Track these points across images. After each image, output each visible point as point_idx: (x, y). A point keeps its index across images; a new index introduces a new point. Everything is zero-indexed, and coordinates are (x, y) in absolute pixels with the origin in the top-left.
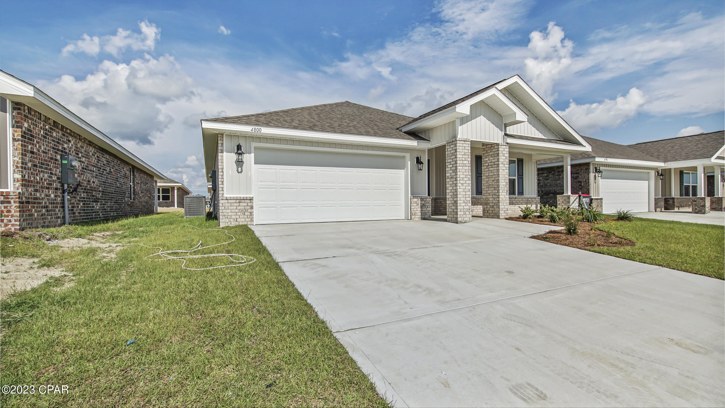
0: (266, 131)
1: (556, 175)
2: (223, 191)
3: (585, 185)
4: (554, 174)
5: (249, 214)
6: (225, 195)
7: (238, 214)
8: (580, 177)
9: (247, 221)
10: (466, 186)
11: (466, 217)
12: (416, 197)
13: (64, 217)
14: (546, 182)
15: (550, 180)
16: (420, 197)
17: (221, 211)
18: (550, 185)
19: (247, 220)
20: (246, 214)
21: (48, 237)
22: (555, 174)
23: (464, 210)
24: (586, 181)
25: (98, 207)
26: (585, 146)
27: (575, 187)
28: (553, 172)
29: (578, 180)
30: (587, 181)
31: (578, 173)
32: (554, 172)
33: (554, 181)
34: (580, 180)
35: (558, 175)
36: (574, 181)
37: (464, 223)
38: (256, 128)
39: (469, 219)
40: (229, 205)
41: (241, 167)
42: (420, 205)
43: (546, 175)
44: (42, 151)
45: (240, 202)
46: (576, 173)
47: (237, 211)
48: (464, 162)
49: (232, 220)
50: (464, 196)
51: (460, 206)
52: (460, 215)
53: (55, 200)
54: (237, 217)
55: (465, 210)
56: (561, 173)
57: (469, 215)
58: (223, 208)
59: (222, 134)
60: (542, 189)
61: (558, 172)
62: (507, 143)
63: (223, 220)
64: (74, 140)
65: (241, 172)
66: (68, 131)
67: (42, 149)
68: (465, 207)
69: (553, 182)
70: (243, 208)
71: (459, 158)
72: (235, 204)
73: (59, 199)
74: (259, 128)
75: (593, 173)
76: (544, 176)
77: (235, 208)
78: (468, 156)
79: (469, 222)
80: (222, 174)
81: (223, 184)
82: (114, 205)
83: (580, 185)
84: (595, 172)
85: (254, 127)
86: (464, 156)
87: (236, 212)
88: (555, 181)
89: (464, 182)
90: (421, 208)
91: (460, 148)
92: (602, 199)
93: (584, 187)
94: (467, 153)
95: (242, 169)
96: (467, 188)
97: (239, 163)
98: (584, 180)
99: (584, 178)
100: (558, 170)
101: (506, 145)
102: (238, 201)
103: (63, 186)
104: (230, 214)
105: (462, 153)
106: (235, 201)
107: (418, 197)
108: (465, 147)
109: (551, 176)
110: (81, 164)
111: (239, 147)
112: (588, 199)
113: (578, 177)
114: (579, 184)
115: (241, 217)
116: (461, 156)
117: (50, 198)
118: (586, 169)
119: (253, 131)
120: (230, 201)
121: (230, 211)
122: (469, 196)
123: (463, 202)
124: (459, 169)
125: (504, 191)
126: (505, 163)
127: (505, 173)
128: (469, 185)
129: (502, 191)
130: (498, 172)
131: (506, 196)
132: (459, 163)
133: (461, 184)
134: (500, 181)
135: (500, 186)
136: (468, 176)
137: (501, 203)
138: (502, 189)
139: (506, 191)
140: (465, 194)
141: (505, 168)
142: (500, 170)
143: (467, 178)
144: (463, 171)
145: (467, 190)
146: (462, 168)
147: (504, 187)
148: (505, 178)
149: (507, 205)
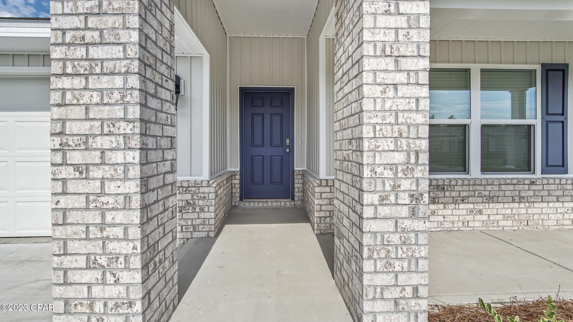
122: (126, 230)
123: (83, 264)
124: (64, 91)
125: (392, 198)
126: (403, 51)
127: (402, 104)
128: (126, 172)
129: (382, 199)
130: (360, 98)
131: (408, 223)
132: (64, 60)
133: (77, 167)
134: (366, 144)
135: (367, 173)
136: (123, 124)
137: (370, 258)
138: (379, 188)
139: (405, 198)
140: (98, 220)
141: (401, 77)
142: (366, 90)
143: (110, 134)
144: (86, 99)
145: (111, 200)
146: (79, 83)
147: (395, 178)
148: (404, 128)
149: (417, 272)
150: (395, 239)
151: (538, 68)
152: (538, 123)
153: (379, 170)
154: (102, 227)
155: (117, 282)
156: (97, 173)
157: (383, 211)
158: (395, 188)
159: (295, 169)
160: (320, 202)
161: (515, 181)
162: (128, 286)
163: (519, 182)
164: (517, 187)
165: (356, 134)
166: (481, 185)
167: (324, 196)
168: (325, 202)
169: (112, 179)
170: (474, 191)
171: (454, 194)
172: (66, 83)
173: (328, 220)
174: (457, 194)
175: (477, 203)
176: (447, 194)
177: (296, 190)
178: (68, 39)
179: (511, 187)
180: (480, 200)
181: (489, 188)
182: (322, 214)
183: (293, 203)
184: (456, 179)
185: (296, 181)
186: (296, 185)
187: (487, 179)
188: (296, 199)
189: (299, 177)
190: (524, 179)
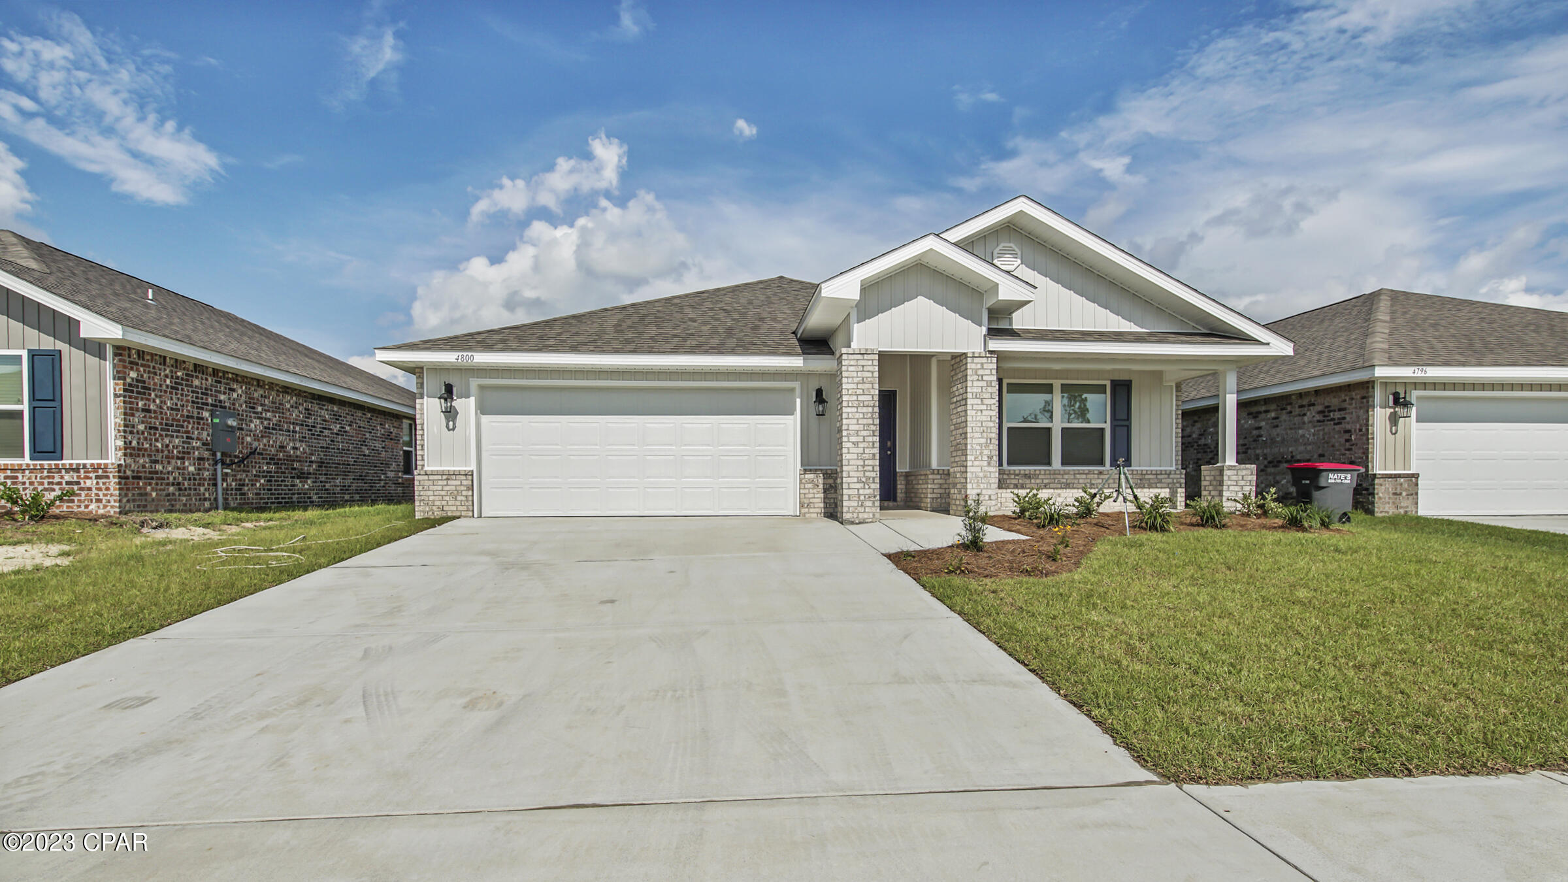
0: (482, 358)
1: (1296, 416)
2: (423, 460)
3: (1360, 439)
4: (1291, 412)
5: (464, 498)
6: (426, 468)
7: (445, 498)
8: (1348, 419)
9: (461, 511)
10: (864, 448)
11: (865, 512)
12: (811, 470)
13: (216, 499)
14: (1274, 432)
15: (1283, 427)
16: (821, 470)
17: (416, 493)
18: (1283, 440)
19: (460, 508)
20: (459, 498)
21: (154, 524)
22: (1293, 414)
23: (859, 497)
24: (1360, 430)
25: (306, 486)
26: (1268, 344)
27: (1337, 444)
28: (1289, 408)
29: (1343, 426)
30: (1364, 430)
31: (1344, 409)
32: (1292, 408)
33: (1291, 429)
34: (1348, 427)
35: (1299, 415)
36: (1334, 429)
37: (860, 523)
38: (465, 354)
39: (874, 515)
40: (430, 483)
41: (454, 420)
42: (821, 486)
43: (1273, 415)
44: (168, 407)
45: (448, 479)
46: (1340, 410)
47: (443, 493)
48: (860, 398)
49: (435, 508)
50: (861, 468)
51: (849, 488)
52: (849, 507)
53: (199, 474)
54: (444, 503)
55: (862, 498)
56: (1306, 409)
57: (874, 509)
58: (421, 488)
59: (422, 368)
60: (1265, 451)
61: (1301, 406)
62: (991, 352)
63: (421, 509)
64: (244, 388)
65: (453, 429)
66: (230, 376)
67: (169, 404)
68: (861, 492)
69: (1289, 432)
70: (454, 488)
71: (848, 390)
72: (440, 483)
73: (206, 473)
74: (470, 354)
75: (1383, 407)
76: (1269, 419)
77: (440, 488)
78: (870, 386)
79: (871, 522)
80: (421, 432)
81: (423, 449)
82: (352, 483)
83: (1347, 441)
84: (1391, 403)
85: (461, 354)
86: (860, 386)
87: (442, 496)
88: (1293, 431)
89: (861, 439)
90: (824, 492)
91: (851, 369)
92: (1416, 476)
93: (1357, 445)
94: (869, 379)
95: (454, 424)
96: (867, 451)
97: (450, 414)
98: (1358, 426)
99: (1358, 421)
100: (1300, 401)
101: (988, 355)
102: (444, 477)
103: (214, 454)
104: (431, 498)
105: (856, 380)
106: (440, 477)
107: (816, 470)
108: (863, 366)
109: (1284, 416)
110: (262, 423)
111: (449, 389)
112: (1349, 476)
113: (1344, 418)
114: (1347, 436)
115: (450, 503)
116: (854, 386)
117: (186, 472)
118: (1363, 398)
119: (459, 360)
120: (431, 477)
121: (431, 493)
122: (873, 468)
123: (856, 481)
124: (848, 413)
125: (980, 458)
126: (985, 396)
127: (984, 418)
128: (873, 444)
129: (976, 458)
130: (966, 415)
131: (986, 468)
132: (848, 401)
133: (853, 443)
134: (969, 435)
135: (969, 447)
136: (872, 426)
137: (970, 482)
138: (974, 453)
139: (985, 458)
140: (862, 464)
141: (984, 407)
142: (969, 412)
143: (867, 430)
144: (857, 417)
145: (867, 456)
146: (854, 410)
147: (981, 449)
148: (985, 429)
149: (990, 489)
150: (981, 475)
151: (1108, 383)
152: (1107, 427)
153: (974, 446)
154: (864, 466)
155: (869, 488)
156: (861, 445)
157: (976, 463)
158: (981, 453)
159: (897, 470)
160: (933, 486)
161: (1087, 472)
162: (874, 489)
163: (1090, 472)
164: (1089, 476)
165: (964, 431)
166: (1059, 474)
167: (936, 481)
168: (937, 486)
169: (868, 448)
170: (1055, 479)
171: (1038, 481)
172: (849, 410)
173: (939, 500)
174: (1040, 481)
175: (1057, 488)
176: (1033, 481)
177: (899, 491)
178: (850, 392)
179: (1084, 476)
180: (1059, 486)
181: (1066, 477)
182: (934, 496)
183: (895, 503)
184: (1040, 470)
185: (899, 482)
186: (899, 486)
187: (1064, 470)
188: (898, 499)
189: (902, 478)
190: (1094, 470)
